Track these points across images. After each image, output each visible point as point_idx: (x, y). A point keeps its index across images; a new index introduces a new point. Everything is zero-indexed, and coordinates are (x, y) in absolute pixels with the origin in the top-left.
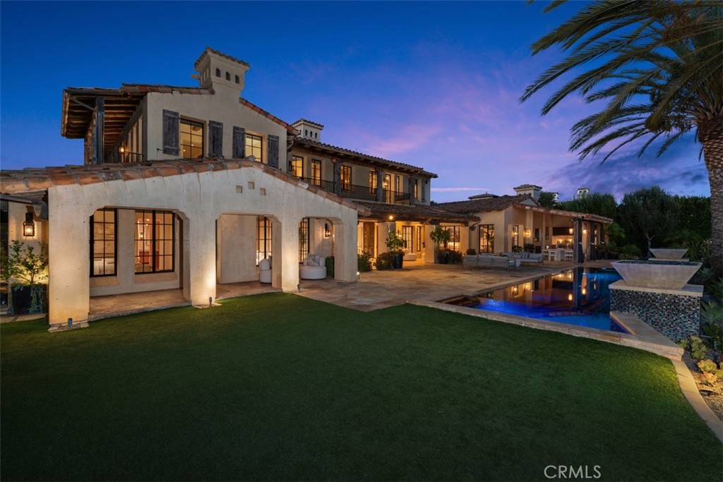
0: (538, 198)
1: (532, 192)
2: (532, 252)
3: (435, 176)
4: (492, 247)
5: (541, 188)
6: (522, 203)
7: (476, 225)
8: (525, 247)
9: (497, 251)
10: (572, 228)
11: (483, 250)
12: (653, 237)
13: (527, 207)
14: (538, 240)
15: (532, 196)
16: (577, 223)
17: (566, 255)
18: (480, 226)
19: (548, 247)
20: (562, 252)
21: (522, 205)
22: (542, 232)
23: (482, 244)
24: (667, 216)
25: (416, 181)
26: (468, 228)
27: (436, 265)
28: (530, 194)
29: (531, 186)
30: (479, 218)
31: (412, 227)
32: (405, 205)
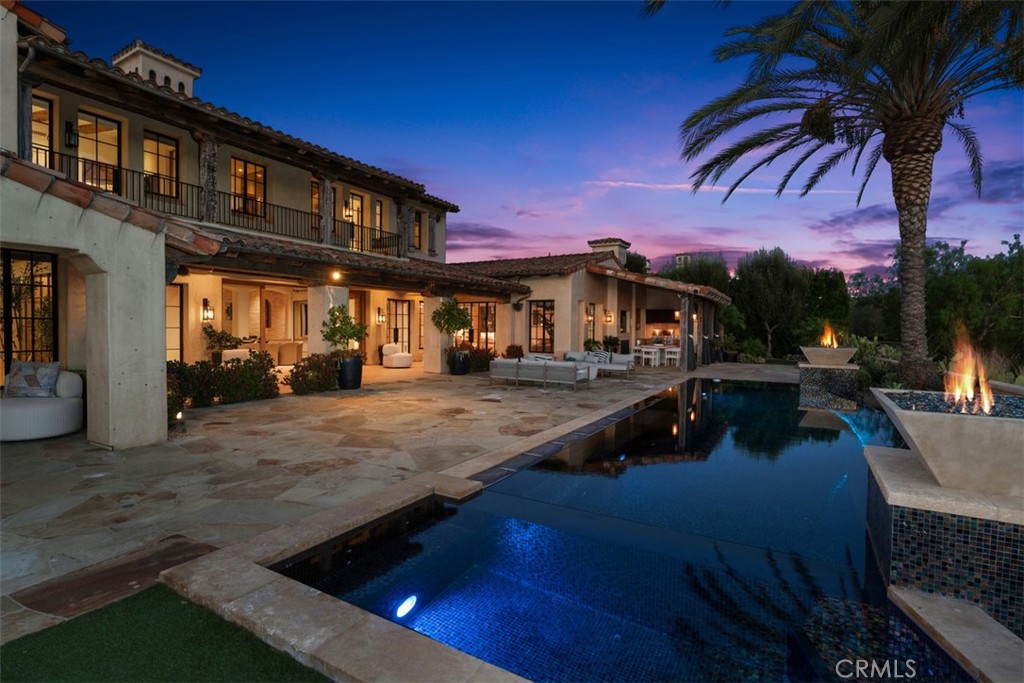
0: (624, 261)
1: (616, 249)
2: (615, 352)
3: (455, 209)
4: (552, 341)
5: (629, 244)
6: (601, 264)
7: (524, 302)
8: (604, 342)
9: (559, 348)
10: (679, 310)
11: (536, 347)
12: (775, 327)
13: (608, 272)
14: (624, 331)
15: (617, 255)
16: (685, 302)
17: (667, 356)
18: (531, 302)
19: (638, 342)
20: (662, 351)
21: (601, 267)
22: (631, 317)
23: (533, 335)
24: (793, 297)
25: (419, 215)
26: (509, 306)
27: (444, 376)
28: (613, 252)
29: (615, 240)
30: (529, 288)
31: (409, 301)
32: (389, 257)
